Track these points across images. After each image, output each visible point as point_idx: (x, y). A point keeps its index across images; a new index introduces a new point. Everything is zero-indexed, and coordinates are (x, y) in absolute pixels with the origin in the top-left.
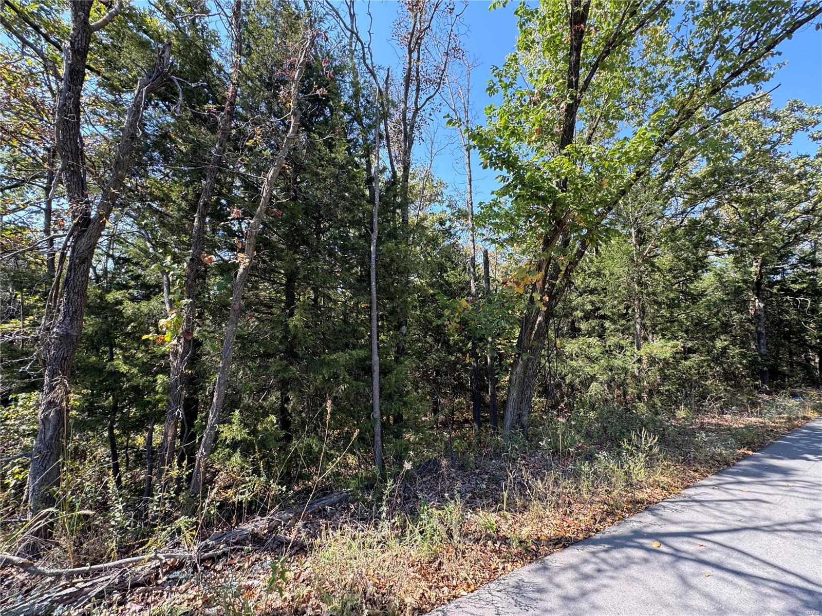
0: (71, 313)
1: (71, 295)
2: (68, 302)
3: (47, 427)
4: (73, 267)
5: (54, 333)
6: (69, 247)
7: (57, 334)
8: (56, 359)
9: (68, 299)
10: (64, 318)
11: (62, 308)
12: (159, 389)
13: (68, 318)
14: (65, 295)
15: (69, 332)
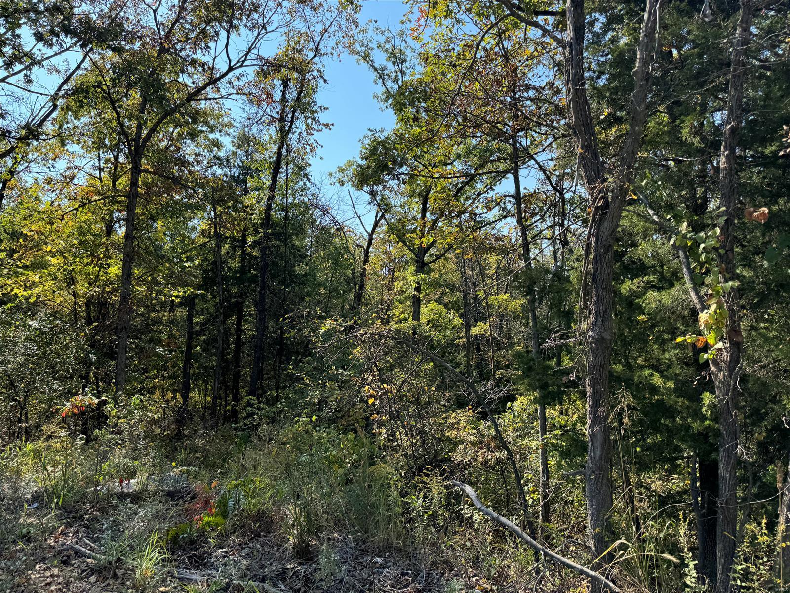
0: (602, 312)
1: (600, 291)
2: (598, 301)
3: (596, 445)
4: (599, 258)
5: (589, 336)
6: (593, 235)
7: (593, 338)
8: (594, 366)
9: (598, 296)
10: (596, 319)
11: (592, 308)
12: (706, 411)
13: (600, 319)
14: (594, 292)
15: (603, 335)
